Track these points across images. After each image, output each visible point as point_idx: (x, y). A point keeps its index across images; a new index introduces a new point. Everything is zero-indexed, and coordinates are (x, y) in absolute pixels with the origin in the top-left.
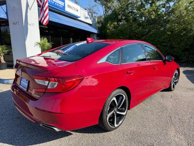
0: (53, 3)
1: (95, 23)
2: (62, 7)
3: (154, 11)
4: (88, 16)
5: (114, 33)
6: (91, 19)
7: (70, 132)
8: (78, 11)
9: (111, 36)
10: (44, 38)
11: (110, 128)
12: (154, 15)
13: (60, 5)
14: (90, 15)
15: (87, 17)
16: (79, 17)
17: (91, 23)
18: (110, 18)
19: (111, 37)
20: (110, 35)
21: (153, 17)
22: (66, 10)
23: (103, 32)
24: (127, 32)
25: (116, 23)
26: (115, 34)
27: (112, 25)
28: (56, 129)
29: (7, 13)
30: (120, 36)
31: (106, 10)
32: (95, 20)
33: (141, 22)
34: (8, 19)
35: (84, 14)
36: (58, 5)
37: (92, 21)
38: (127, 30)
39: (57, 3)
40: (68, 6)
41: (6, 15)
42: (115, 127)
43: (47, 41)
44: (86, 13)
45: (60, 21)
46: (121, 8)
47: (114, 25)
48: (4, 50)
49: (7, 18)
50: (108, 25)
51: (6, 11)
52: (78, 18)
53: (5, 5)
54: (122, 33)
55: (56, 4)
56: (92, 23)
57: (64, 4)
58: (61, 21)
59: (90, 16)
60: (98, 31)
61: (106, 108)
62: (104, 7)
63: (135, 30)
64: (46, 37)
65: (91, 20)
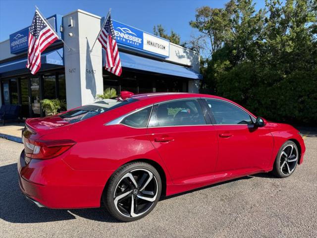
0: (124, 40)
1: (197, 63)
2: (138, 44)
3: (292, 39)
4: (185, 54)
5: (225, 78)
6: (188, 58)
7: (75, 215)
8: (164, 48)
9: (221, 82)
10: (111, 89)
11: (120, 217)
12: (291, 47)
13: (135, 42)
14: (189, 52)
15: (182, 56)
16: (168, 57)
17: (189, 64)
18: (220, 55)
19: (220, 84)
20: (219, 81)
21: (289, 50)
22: (144, 49)
23: (209, 76)
24: (245, 76)
25: (228, 62)
26: (227, 79)
27: (223, 66)
28: (37, 203)
29: (63, 59)
30: (235, 82)
31: (215, 43)
32: (198, 58)
33: (269, 59)
34: (64, 66)
35: (177, 52)
36: (131, 42)
37: (191, 61)
38: (247, 74)
39: (130, 41)
40: (148, 42)
41: (62, 61)
42: (131, 216)
43: (116, 92)
44: (181, 50)
45: (131, 66)
46: (239, 37)
47: (225, 65)
48: (57, 105)
49: (62, 64)
50: (215, 65)
51: (62, 56)
52: (165, 58)
53: (62, 49)
54: (237, 78)
55: (128, 41)
56: (192, 64)
57: (142, 41)
58: (133, 65)
59: (187, 54)
60: (199, 76)
61: (113, 187)
62: (213, 37)
63: (260, 72)
64: (115, 87)
65: (189, 60)
